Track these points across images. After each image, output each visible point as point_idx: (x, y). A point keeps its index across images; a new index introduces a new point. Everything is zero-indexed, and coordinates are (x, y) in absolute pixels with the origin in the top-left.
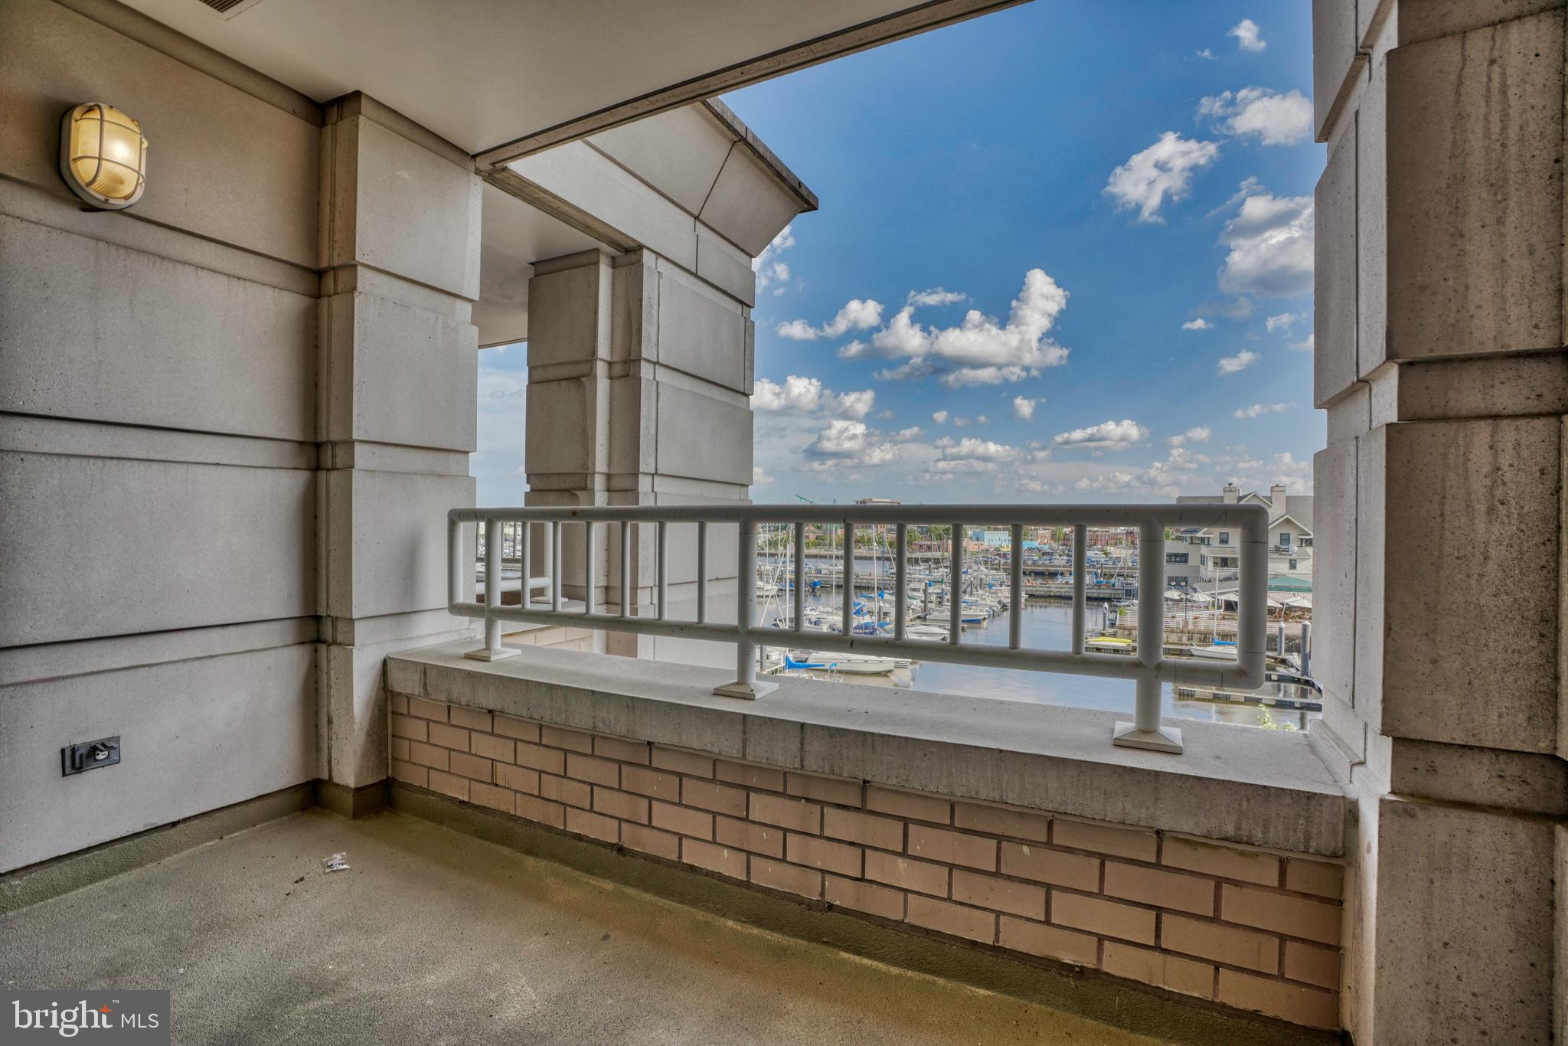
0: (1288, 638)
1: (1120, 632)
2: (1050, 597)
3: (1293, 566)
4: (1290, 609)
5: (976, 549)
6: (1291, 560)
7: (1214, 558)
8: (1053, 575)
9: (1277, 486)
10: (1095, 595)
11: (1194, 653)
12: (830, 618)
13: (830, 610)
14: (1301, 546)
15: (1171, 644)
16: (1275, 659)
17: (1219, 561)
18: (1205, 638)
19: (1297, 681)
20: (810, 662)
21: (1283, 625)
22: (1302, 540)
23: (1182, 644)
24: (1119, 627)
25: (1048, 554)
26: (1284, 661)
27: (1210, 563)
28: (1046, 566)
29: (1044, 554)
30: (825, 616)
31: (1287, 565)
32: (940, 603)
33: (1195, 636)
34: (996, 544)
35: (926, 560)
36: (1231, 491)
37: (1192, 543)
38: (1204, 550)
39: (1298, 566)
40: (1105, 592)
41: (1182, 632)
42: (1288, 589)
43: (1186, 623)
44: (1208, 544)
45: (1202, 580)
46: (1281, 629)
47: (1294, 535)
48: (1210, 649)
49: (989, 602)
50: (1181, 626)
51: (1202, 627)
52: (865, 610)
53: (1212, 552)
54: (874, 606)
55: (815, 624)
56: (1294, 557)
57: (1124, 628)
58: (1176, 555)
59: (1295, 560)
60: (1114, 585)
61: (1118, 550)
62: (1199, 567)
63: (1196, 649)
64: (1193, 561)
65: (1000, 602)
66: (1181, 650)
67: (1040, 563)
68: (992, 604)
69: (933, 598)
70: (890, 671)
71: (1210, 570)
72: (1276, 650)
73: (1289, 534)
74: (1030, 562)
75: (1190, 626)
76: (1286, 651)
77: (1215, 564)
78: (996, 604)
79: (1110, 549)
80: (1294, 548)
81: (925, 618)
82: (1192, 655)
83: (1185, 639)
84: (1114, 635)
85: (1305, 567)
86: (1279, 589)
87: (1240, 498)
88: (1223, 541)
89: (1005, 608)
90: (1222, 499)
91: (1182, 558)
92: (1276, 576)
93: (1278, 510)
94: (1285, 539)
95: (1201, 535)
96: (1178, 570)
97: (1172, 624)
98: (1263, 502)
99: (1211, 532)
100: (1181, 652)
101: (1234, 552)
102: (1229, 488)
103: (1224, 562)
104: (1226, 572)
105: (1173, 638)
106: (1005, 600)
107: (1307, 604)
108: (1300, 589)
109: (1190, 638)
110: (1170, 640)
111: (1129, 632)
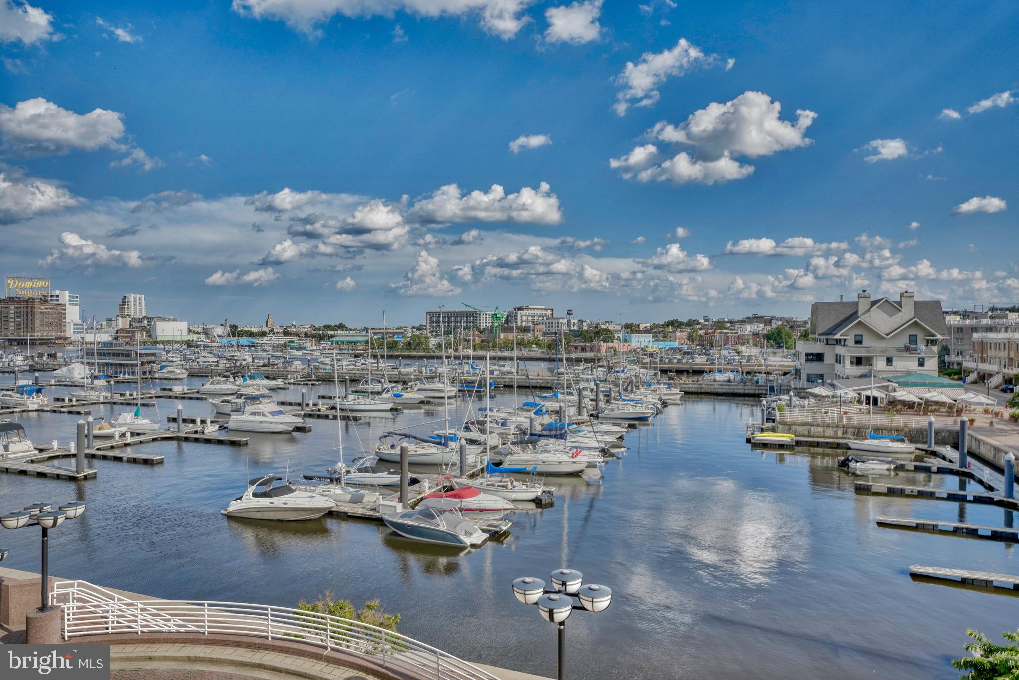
0: (938, 432)
1: (781, 427)
2: (701, 393)
3: (921, 364)
4: (928, 403)
5: (626, 349)
6: (919, 359)
7: (851, 357)
8: (699, 372)
9: (906, 292)
10: (741, 391)
11: (852, 446)
12: (514, 418)
13: (512, 410)
14: (927, 346)
15: (827, 437)
16: (926, 451)
17: (855, 360)
18: (859, 432)
19: (954, 473)
20: (505, 466)
21: (933, 419)
22: (928, 340)
23: (837, 438)
24: (780, 423)
25: (688, 353)
26: (934, 454)
27: (848, 363)
28: (690, 364)
29: (685, 353)
30: (508, 417)
31: (917, 363)
32: (607, 401)
33: (850, 430)
34: (643, 345)
35: (587, 361)
36: (865, 297)
37: (827, 344)
38: (840, 350)
39: (926, 364)
40: (750, 389)
41: (837, 426)
42: (923, 385)
43: (841, 418)
44: (845, 345)
45: (838, 377)
46: (931, 424)
47: (921, 336)
48: (866, 442)
49: (651, 400)
50: (836, 420)
51: (855, 420)
52: (544, 410)
53: (849, 351)
54: (551, 405)
55: (502, 424)
56: (923, 355)
57: (784, 424)
58: (812, 355)
59: (924, 359)
60: (757, 382)
61: (748, 350)
62: (834, 365)
63: (854, 443)
64: (829, 359)
65: (660, 399)
66: (838, 444)
67: (684, 361)
68: (654, 401)
69: (601, 396)
70: (581, 472)
71: (848, 368)
72: (926, 442)
73: (916, 336)
74: (675, 361)
75: (845, 421)
76: (936, 443)
77: (852, 363)
78: (656, 401)
79: (743, 349)
80: (922, 347)
81: (598, 416)
82: (850, 448)
83: (840, 433)
84: (773, 430)
85: (932, 364)
86: (915, 385)
87: (873, 303)
88: (858, 342)
89: (665, 404)
90: (856, 304)
91: (819, 358)
92: (909, 373)
93: (907, 313)
94: (913, 339)
95: (838, 336)
96: (815, 368)
97: (828, 419)
98: (894, 307)
99: (847, 333)
100: (838, 446)
101: (868, 352)
102: (863, 294)
103: (859, 361)
104: (862, 370)
105: (830, 432)
106: (664, 397)
107: (944, 398)
108: (934, 385)
109: (845, 432)
110: (826, 434)
111: (789, 427)
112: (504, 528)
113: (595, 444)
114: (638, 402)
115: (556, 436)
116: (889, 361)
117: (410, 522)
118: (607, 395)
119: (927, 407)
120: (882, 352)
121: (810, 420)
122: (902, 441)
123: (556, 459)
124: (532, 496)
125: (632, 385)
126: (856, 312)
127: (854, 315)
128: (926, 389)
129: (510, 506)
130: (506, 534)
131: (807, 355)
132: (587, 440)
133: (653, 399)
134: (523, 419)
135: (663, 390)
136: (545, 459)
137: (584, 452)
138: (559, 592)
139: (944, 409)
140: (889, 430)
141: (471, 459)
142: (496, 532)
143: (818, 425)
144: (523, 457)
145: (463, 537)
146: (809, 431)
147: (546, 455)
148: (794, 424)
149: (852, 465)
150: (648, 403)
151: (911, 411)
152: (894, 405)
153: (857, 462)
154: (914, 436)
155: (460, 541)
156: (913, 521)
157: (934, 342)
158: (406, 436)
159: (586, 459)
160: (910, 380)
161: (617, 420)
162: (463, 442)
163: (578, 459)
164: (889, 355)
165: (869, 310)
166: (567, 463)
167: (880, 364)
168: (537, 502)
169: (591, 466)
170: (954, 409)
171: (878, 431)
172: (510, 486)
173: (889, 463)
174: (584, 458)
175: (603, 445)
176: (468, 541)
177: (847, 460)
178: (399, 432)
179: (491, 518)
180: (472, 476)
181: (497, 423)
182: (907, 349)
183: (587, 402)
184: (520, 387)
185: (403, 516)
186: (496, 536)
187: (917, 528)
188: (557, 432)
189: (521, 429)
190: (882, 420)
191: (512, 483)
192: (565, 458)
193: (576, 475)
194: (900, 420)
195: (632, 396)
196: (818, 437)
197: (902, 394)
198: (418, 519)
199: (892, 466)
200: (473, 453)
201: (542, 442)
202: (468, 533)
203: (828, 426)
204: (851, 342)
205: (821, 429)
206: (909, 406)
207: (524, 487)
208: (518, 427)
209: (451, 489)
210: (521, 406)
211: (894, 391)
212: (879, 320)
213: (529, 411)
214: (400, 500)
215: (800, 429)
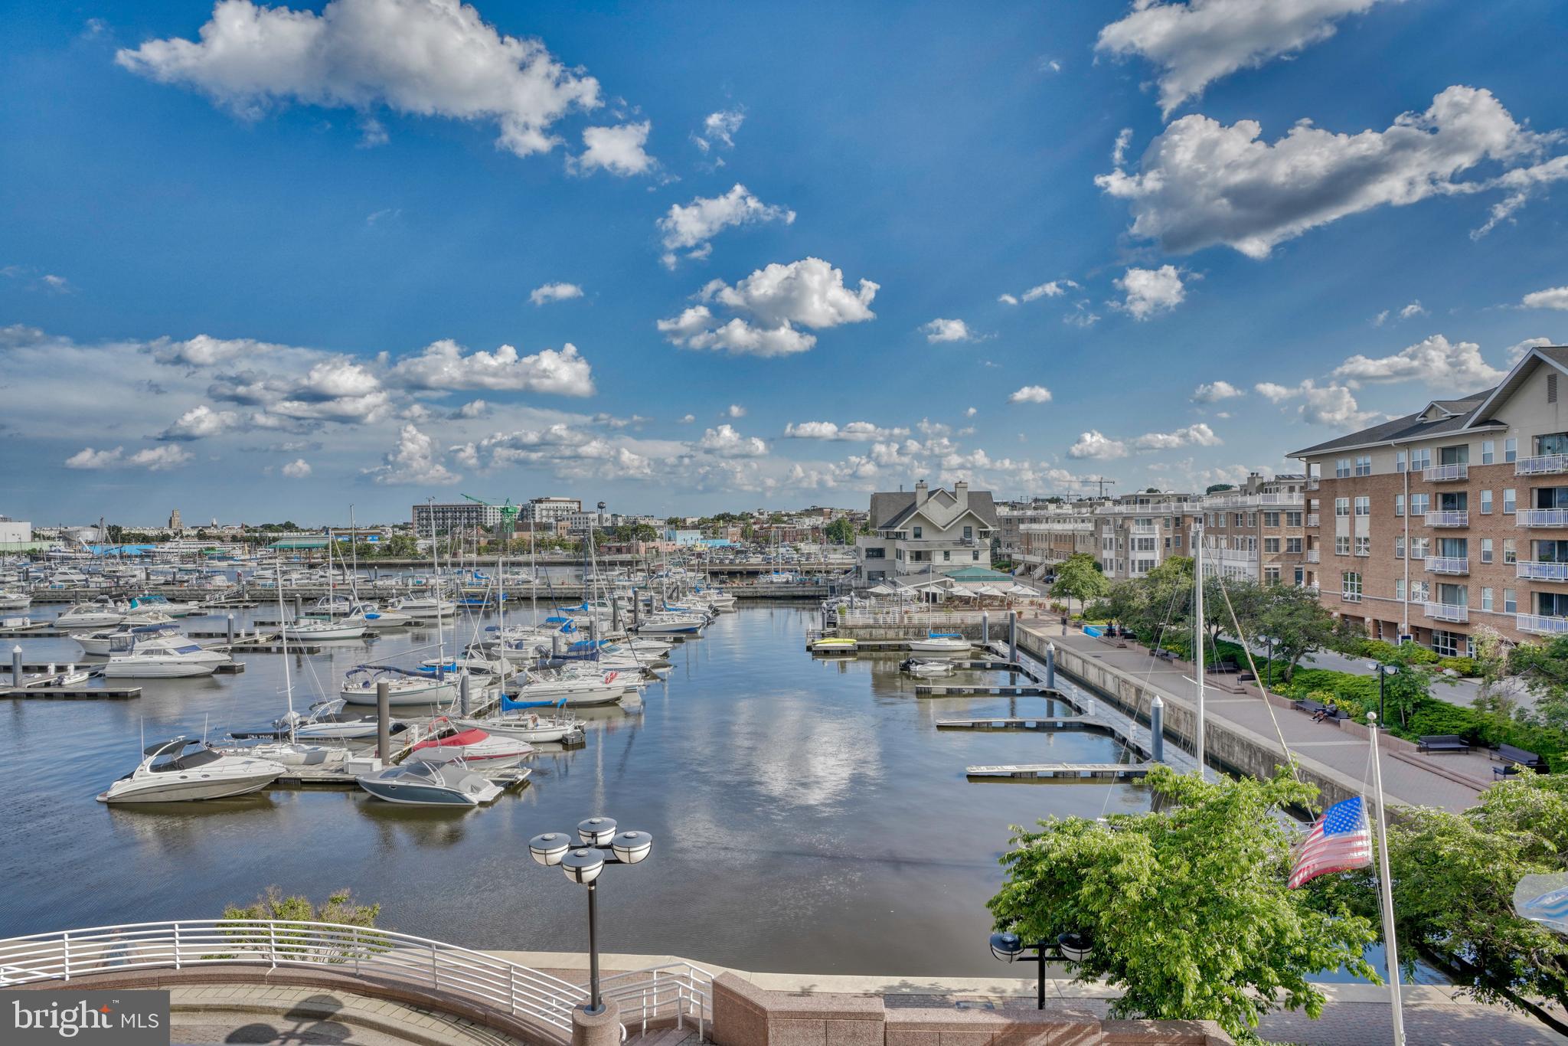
0: (991, 627)
1: (842, 631)
2: (756, 597)
3: (976, 558)
4: (983, 597)
5: (670, 549)
6: (974, 552)
7: (911, 552)
8: (753, 574)
9: (961, 482)
10: (800, 593)
11: (913, 647)
12: (532, 638)
13: (530, 629)
14: (981, 538)
15: (889, 640)
16: (982, 647)
17: (914, 555)
18: (920, 632)
19: (1006, 667)
20: (521, 699)
21: (987, 614)
22: (981, 533)
23: (899, 640)
24: (841, 627)
25: (741, 552)
26: (988, 649)
27: (908, 558)
28: (744, 564)
29: (738, 552)
30: (525, 637)
31: (972, 557)
32: (649, 612)
33: (911, 630)
34: (690, 543)
35: (622, 563)
36: (922, 487)
37: (887, 538)
38: (900, 544)
39: (980, 556)
40: (810, 590)
41: (898, 627)
42: (977, 579)
43: (902, 618)
44: (904, 539)
45: (899, 574)
46: (985, 618)
47: (975, 529)
48: (928, 642)
49: (700, 608)
50: (897, 621)
51: (916, 621)
52: (573, 627)
53: (909, 546)
54: (580, 620)
55: (517, 647)
56: (977, 548)
57: (845, 628)
58: (873, 550)
59: (978, 552)
60: (817, 582)
61: (807, 547)
62: (894, 560)
63: (915, 644)
64: (890, 555)
65: (710, 607)
66: (900, 646)
67: (737, 561)
68: (703, 609)
69: (641, 606)
70: (618, 699)
71: (908, 564)
72: (981, 638)
73: (971, 528)
74: (727, 562)
75: (906, 621)
76: (990, 638)
77: (911, 557)
78: (707, 609)
79: (802, 545)
80: (976, 540)
81: (637, 631)
82: (911, 650)
83: (901, 634)
84: (835, 635)
85: (985, 557)
86: (971, 579)
87: (931, 494)
88: (918, 535)
89: (716, 612)
90: (914, 494)
91: (879, 553)
92: (965, 567)
93: (961, 505)
94: (968, 532)
95: (897, 530)
96: (876, 565)
97: (889, 620)
98: (948, 497)
99: (906, 526)
100: (900, 648)
101: (927, 546)
102: (921, 484)
103: (918, 556)
104: (921, 565)
105: (891, 634)
106: (715, 605)
107: (996, 592)
108: (987, 579)
109: (906, 633)
110: (888, 636)
111: (850, 630)
112: (521, 777)
113: (634, 664)
114: (684, 611)
115: (586, 658)
116: (947, 554)
117: (395, 782)
118: (648, 604)
119: (981, 602)
120: (940, 546)
121: (871, 622)
122: (959, 638)
123: (586, 686)
124: (557, 735)
125: (677, 592)
126: (915, 503)
127: (912, 507)
128: (979, 584)
129: (529, 748)
130: (524, 784)
131: (867, 550)
132: (623, 660)
133: (702, 607)
134: (544, 639)
135: (713, 596)
136: (572, 687)
137: (621, 675)
138: (589, 845)
139: (996, 603)
140: (948, 627)
141: (475, 694)
142: (512, 783)
143: (880, 627)
144: (545, 686)
145: (468, 795)
146: (871, 635)
147: (573, 682)
148: (856, 627)
149: (913, 667)
150: (698, 612)
151: (967, 607)
152: (951, 600)
153: (917, 664)
154: (971, 632)
155: (465, 800)
156: (969, 721)
157: (986, 534)
158: (385, 669)
159: (624, 683)
160: (966, 574)
161: (659, 634)
162: (465, 672)
163: (614, 683)
164: (947, 549)
165: (927, 501)
166: (600, 690)
167: (938, 559)
168: (563, 742)
169: (629, 690)
170: (1005, 602)
171: (938, 630)
172: (531, 725)
173: (947, 663)
174: (619, 683)
175: (643, 665)
176: (474, 798)
177: (909, 662)
178: (375, 665)
179: (503, 767)
180: (478, 715)
181: (510, 646)
182: (962, 542)
183: (624, 615)
184: (540, 599)
185: (385, 775)
186: (512, 788)
187: (973, 727)
188: (587, 652)
189: (540, 652)
190: (940, 618)
191: (535, 720)
192: (596, 683)
193: (612, 703)
194: (957, 617)
195: (679, 605)
196: (880, 640)
197: (960, 590)
198: (406, 776)
199: (951, 667)
200: (479, 686)
201: (569, 666)
202: (475, 789)
203: (890, 627)
204: (910, 536)
205: (882, 631)
206: (966, 601)
207: (550, 725)
208: (538, 649)
209: (451, 733)
210: (543, 622)
211: (952, 586)
212: (936, 512)
213: (554, 628)
214: (379, 754)
215: (862, 632)
